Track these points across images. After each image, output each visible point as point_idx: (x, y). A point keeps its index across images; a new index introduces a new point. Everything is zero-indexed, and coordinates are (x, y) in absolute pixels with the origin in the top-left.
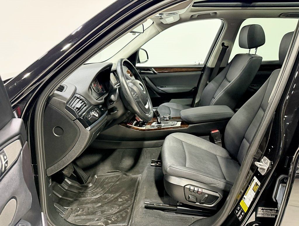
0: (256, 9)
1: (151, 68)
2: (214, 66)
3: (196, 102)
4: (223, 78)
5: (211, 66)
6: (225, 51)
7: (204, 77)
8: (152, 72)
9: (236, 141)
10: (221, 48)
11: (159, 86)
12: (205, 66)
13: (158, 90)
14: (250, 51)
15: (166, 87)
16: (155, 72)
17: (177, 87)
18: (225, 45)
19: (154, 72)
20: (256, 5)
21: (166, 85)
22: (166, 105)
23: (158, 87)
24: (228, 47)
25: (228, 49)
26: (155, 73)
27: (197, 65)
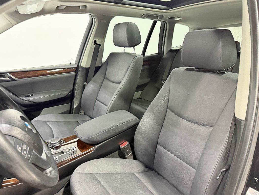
0: (127, 7)
1: (6, 73)
2: (89, 66)
3: (75, 107)
4: (102, 78)
5: (86, 66)
6: (98, 49)
7: (79, 78)
8: (8, 79)
9: (150, 150)
10: (93, 47)
11: (21, 95)
12: (78, 65)
13: (22, 101)
14: (125, 49)
15: (33, 95)
16: (13, 77)
17: (49, 93)
18: (98, 42)
19: (10, 78)
20: (127, 2)
21: (32, 93)
22: (40, 120)
23: (21, 98)
24: (100, 45)
25: (100, 47)
26: (13, 80)
27: (68, 66)
